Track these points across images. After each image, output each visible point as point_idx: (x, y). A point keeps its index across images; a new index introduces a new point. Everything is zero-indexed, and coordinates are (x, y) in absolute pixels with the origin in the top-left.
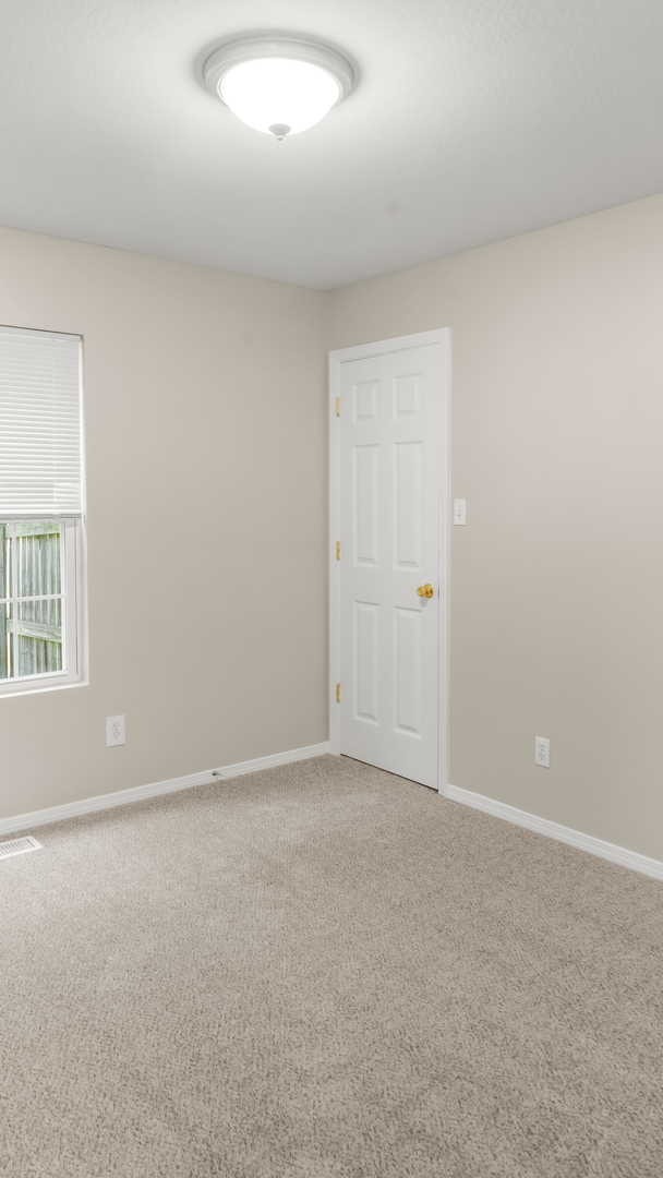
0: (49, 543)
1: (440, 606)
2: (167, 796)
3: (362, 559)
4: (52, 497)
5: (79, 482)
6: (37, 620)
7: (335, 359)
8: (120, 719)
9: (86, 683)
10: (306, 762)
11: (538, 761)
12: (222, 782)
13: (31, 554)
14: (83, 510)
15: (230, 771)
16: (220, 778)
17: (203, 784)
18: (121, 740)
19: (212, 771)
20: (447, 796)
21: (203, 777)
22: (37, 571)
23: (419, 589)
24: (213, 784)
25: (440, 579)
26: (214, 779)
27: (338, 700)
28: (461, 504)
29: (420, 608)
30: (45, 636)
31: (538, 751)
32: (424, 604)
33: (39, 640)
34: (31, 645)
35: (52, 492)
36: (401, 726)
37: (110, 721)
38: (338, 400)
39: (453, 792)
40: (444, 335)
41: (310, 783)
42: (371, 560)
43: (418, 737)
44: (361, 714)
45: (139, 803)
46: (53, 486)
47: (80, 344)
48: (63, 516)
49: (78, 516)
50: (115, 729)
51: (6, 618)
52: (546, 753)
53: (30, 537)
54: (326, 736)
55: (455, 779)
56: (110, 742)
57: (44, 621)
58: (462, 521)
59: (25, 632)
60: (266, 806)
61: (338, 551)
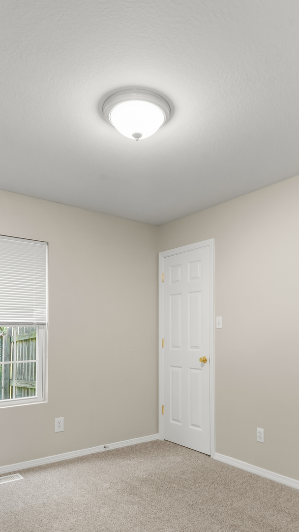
0: (31, 343)
1: (210, 366)
2: (83, 457)
3: (174, 346)
4: (33, 315)
5: (45, 308)
6: (24, 379)
7: (161, 255)
8: (62, 419)
9: (46, 402)
10: (148, 443)
11: (258, 440)
12: (108, 451)
13: (22, 349)
14: (47, 321)
15: (112, 446)
16: (107, 449)
17: (99, 451)
18: (62, 429)
19: (104, 445)
20: (215, 458)
21: (99, 449)
22: (25, 356)
23: (200, 359)
24: (104, 452)
25: (210, 354)
26: (104, 450)
27: (163, 413)
28: (219, 319)
29: (201, 368)
30: (28, 386)
31: (258, 435)
32: (202, 366)
33: (25, 388)
34: (21, 391)
35: (33, 312)
36: (193, 425)
37: (57, 420)
38: (163, 274)
39: (217, 456)
40: (211, 242)
41: (150, 452)
42: (178, 347)
43: (200, 430)
44: (174, 420)
45: (69, 460)
46: (33, 310)
47: (47, 246)
48: (38, 324)
49: (44, 324)
50: (59, 423)
51: (10, 379)
52: (262, 436)
53: (22, 341)
54: (157, 431)
55: (219, 450)
56: (57, 430)
57: (28, 379)
58: (220, 326)
59: (19, 385)
60: (129, 461)
61: (163, 343)
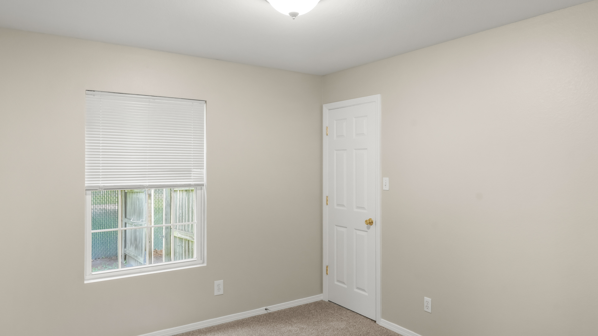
0: (191, 193)
1: (376, 229)
2: (243, 320)
3: (338, 205)
4: (191, 176)
5: (203, 169)
6: (185, 230)
7: (325, 108)
8: (221, 282)
9: (205, 265)
10: (311, 304)
11: (426, 309)
12: (270, 313)
13: (183, 199)
14: (205, 182)
15: (274, 308)
16: (269, 312)
17: (260, 314)
18: (221, 292)
19: (265, 308)
20: (380, 325)
21: (260, 311)
22: (185, 207)
23: (366, 221)
24: (265, 315)
25: (377, 218)
26: (266, 312)
27: (327, 274)
28: (386, 180)
29: (367, 230)
30: (188, 238)
31: (425, 304)
32: (368, 228)
33: (186, 240)
34: (182, 242)
35: (191, 174)
36: (358, 288)
37: (216, 283)
38: (327, 128)
39: (383, 323)
40: (378, 98)
41: (313, 315)
42: (343, 206)
43: (366, 294)
44: (338, 281)
45: (229, 323)
46: (191, 171)
47: (205, 105)
48: (196, 185)
49: (203, 185)
50: (219, 287)
51: (171, 228)
52: (430, 306)
53: (182, 191)
54: (321, 291)
55: (385, 315)
56: (216, 293)
57: (188, 231)
58: (387, 188)
59: (179, 235)
60: (290, 327)
61: (327, 200)
